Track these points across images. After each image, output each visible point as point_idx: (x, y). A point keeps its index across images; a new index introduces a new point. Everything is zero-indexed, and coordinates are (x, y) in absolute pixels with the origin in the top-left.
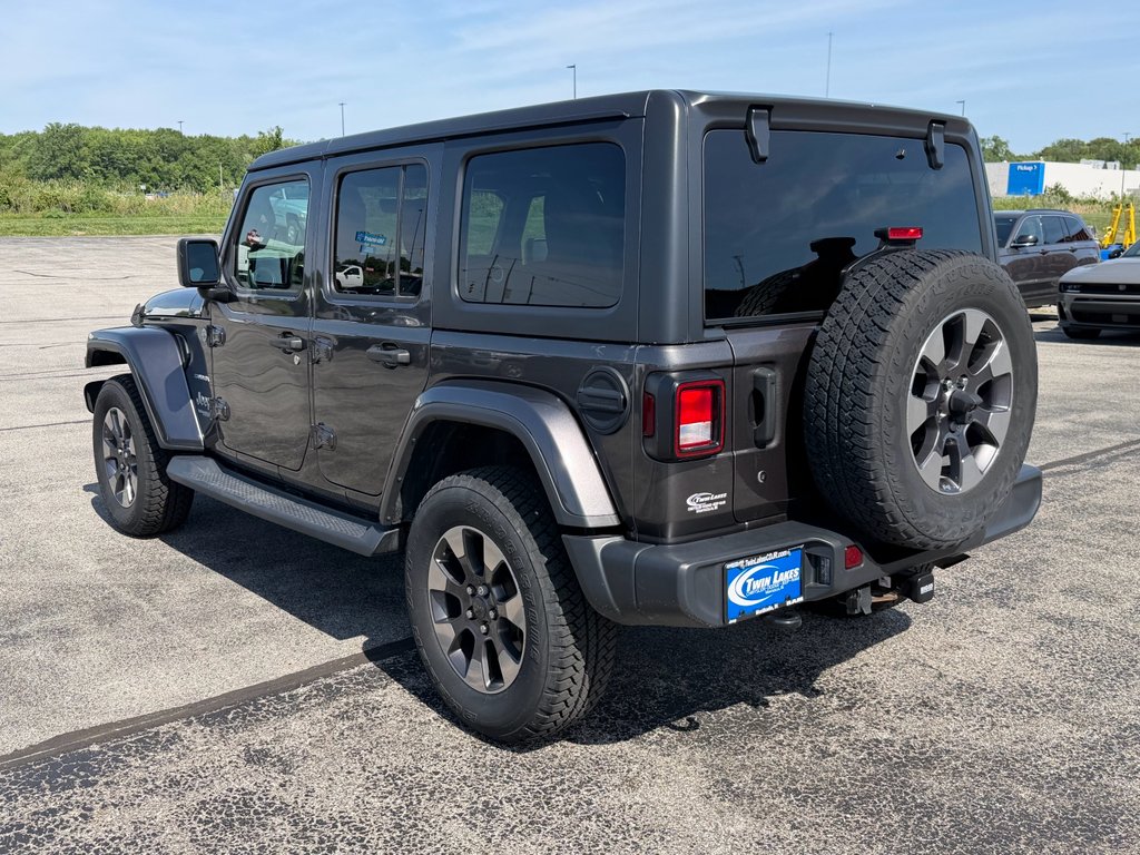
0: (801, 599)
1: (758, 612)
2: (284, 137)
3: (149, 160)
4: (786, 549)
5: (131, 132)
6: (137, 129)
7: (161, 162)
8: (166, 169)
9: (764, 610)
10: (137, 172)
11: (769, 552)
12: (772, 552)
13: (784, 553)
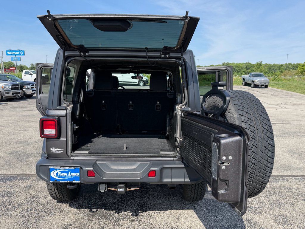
0: (79, 182)
1: (61, 182)
2: (262, 63)
3: (243, 69)
4: (73, 167)
5: (240, 63)
6: (241, 63)
7: (246, 70)
8: (246, 71)
9: (63, 182)
10: (240, 72)
11: (66, 166)
12: (67, 167)
13: (72, 168)
